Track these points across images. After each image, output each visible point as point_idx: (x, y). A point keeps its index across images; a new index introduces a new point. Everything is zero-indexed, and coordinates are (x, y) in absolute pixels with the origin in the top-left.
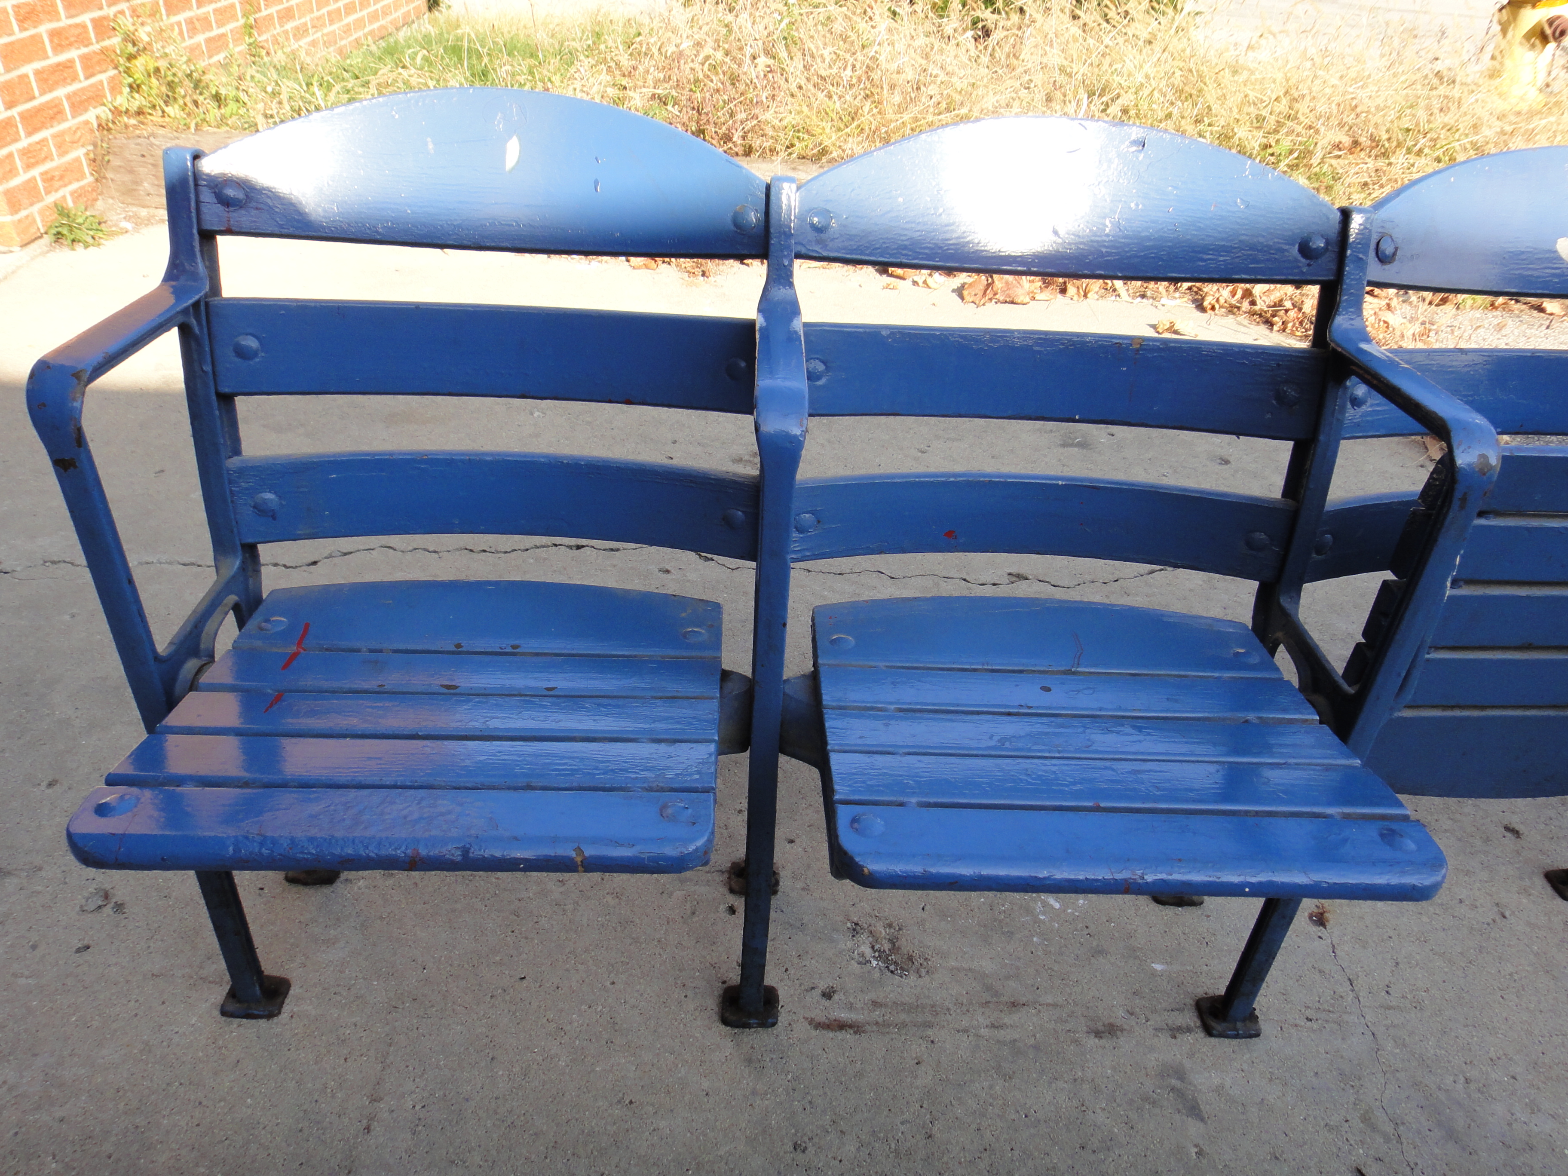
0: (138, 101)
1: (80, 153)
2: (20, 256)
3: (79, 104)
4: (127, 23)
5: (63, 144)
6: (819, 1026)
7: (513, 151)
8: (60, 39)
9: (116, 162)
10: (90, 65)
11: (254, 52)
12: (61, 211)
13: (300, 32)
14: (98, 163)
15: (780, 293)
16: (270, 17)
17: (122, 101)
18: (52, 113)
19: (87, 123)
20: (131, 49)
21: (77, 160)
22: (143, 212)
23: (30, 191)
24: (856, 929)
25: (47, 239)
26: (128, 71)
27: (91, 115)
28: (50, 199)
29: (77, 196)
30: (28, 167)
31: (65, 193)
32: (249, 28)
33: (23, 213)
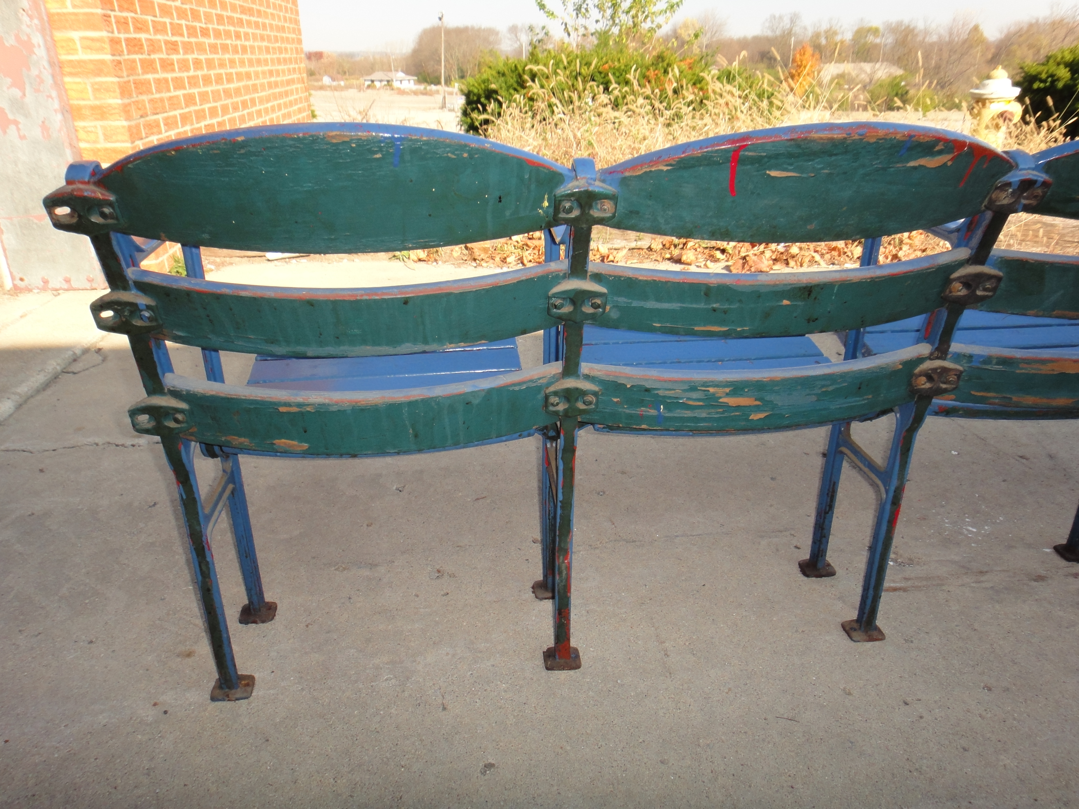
12: (175, 259)
28: (171, 251)
33: (160, 259)
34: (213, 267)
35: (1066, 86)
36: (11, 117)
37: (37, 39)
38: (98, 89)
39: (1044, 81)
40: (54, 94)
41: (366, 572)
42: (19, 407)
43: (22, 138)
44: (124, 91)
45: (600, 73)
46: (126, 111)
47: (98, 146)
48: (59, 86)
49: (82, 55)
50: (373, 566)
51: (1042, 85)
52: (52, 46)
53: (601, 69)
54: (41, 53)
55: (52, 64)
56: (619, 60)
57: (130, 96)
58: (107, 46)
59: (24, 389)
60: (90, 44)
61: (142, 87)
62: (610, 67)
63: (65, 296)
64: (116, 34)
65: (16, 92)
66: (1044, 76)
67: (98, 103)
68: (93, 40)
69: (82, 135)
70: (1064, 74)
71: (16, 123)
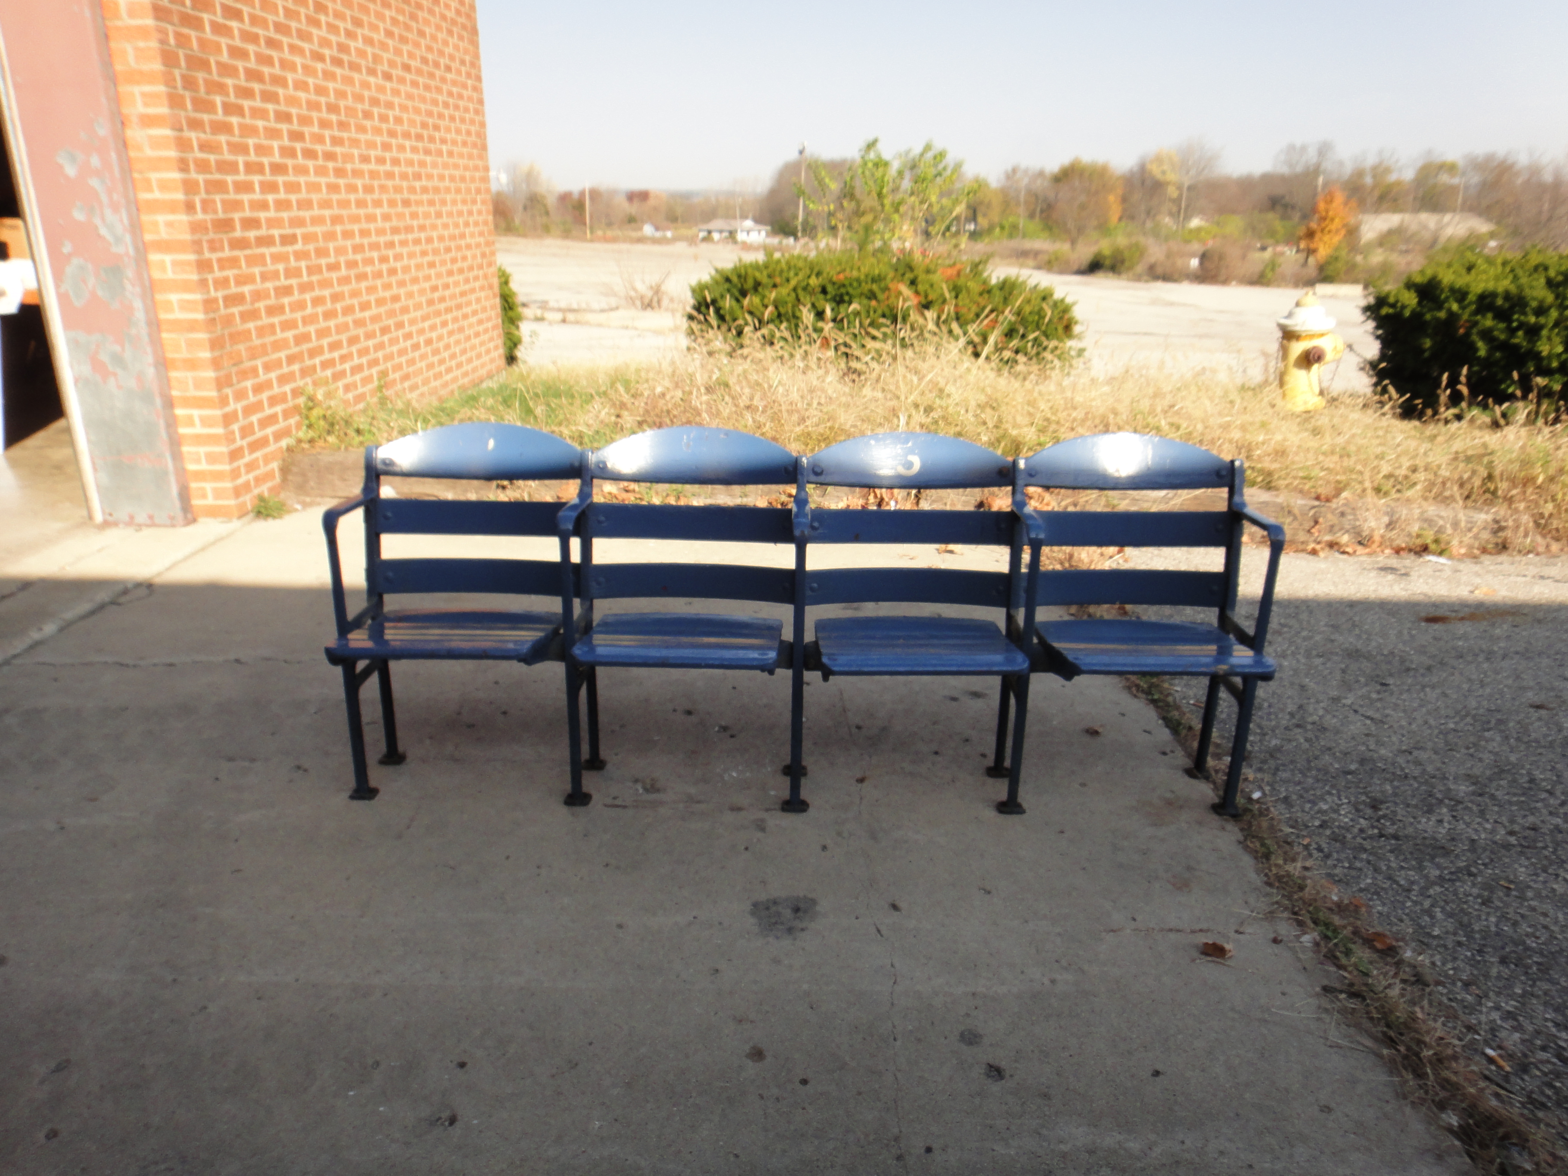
0: (311, 434)
1: (275, 465)
2: (236, 524)
3: (278, 436)
4: (310, 389)
5: (267, 460)
6: (606, 805)
7: (491, 444)
8: (273, 401)
9: (295, 469)
10: (287, 414)
11: (383, 401)
12: (261, 498)
13: (413, 388)
14: (285, 471)
15: (586, 489)
16: (395, 380)
17: (301, 434)
18: (263, 443)
19: (281, 448)
20: (310, 404)
21: (273, 470)
22: (308, 499)
23: (247, 487)
24: (636, 781)
25: (251, 515)
26: (307, 417)
27: (284, 443)
28: (256, 491)
29: (271, 490)
30: (248, 472)
31: (264, 489)
32: (380, 388)
33: (241, 499)
34: (299, 507)
35: (1413, 313)
36: (110, 368)
37: (138, 304)
38: (191, 344)
39: (1393, 306)
40: (149, 350)
41: (246, 764)
42: (61, 630)
43: (119, 387)
44: (216, 344)
45: (834, 284)
46: (216, 364)
47: (188, 394)
48: (156, 343)
49: (179, 315)
50: (253, 760)
51: (1391, 311)
52: (152, 307)
53: (834, 279)
54: (140, 315)
55: (149, 323)
56: (859, 269)
57: (222, 347)
58: (201, 307)
59: (69, 615)
60: (185, 306)
61: (236, 337)
62: (846, 278)
63: (146, 532)
64: (213, 293)
65: (117, 348)
66: (1391, 300)
67: (189, 356)
68: (188, 301)
69: (174, 383)
70: (1410, 300)
71: (115, 375)
